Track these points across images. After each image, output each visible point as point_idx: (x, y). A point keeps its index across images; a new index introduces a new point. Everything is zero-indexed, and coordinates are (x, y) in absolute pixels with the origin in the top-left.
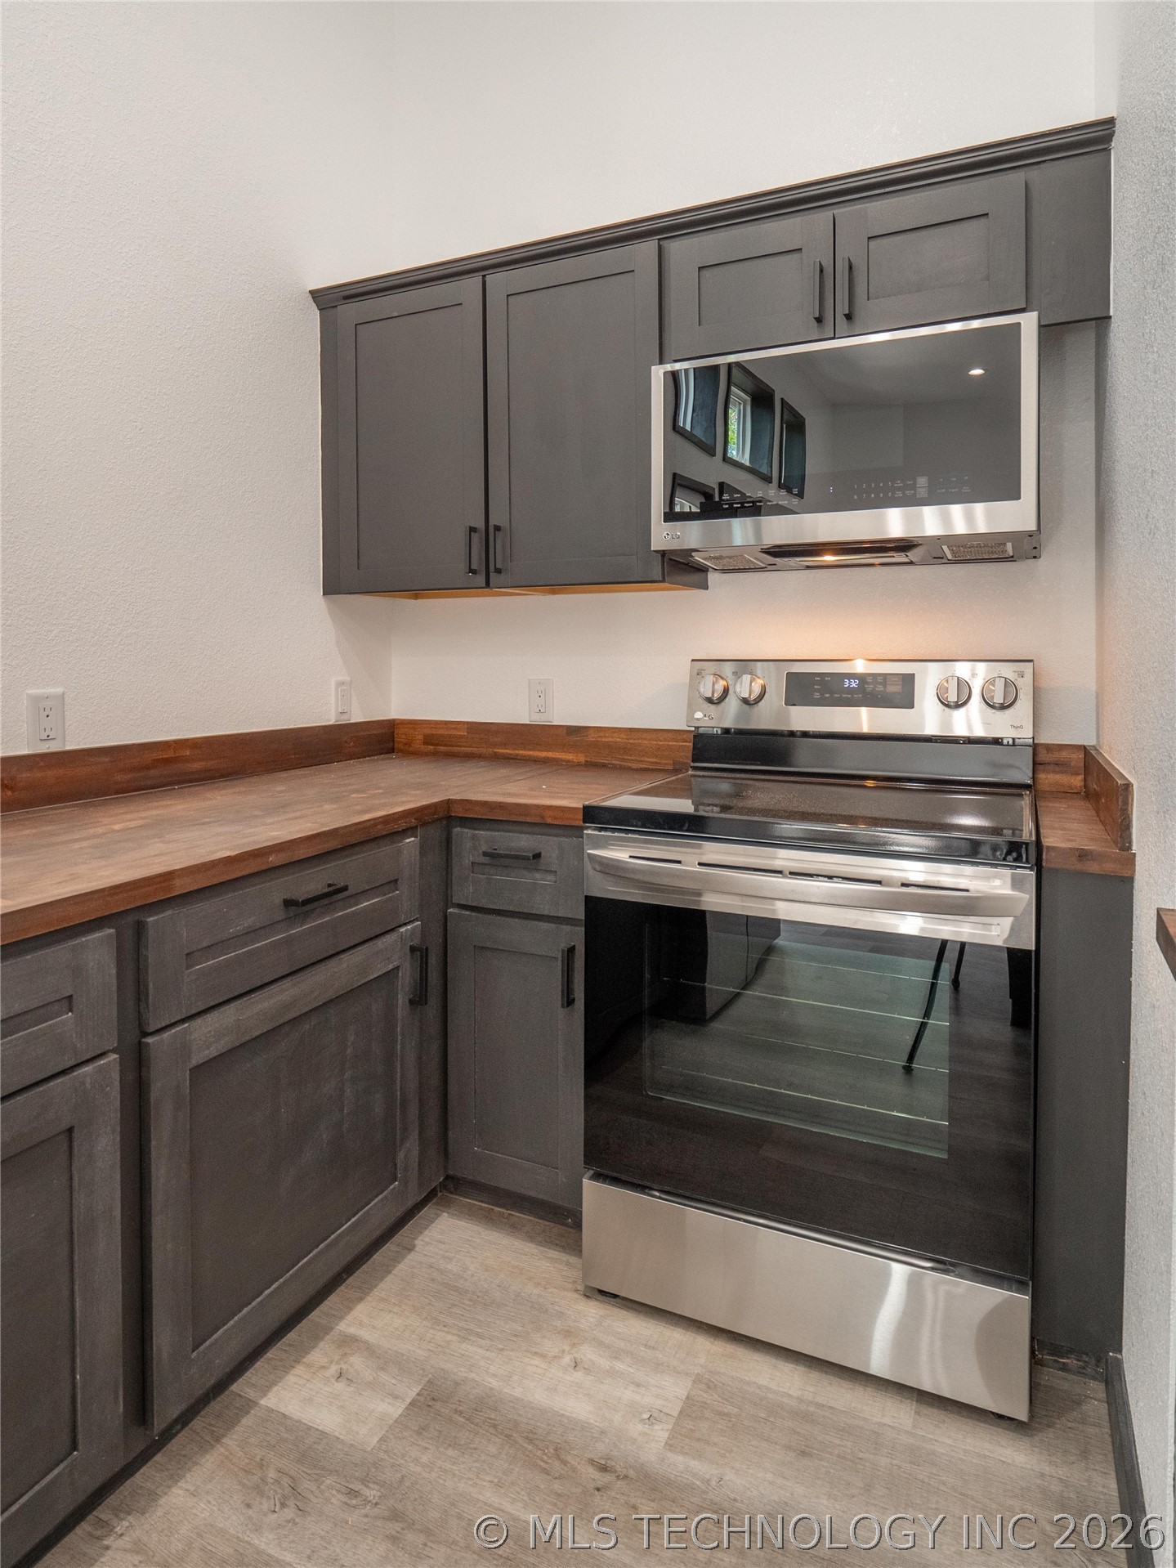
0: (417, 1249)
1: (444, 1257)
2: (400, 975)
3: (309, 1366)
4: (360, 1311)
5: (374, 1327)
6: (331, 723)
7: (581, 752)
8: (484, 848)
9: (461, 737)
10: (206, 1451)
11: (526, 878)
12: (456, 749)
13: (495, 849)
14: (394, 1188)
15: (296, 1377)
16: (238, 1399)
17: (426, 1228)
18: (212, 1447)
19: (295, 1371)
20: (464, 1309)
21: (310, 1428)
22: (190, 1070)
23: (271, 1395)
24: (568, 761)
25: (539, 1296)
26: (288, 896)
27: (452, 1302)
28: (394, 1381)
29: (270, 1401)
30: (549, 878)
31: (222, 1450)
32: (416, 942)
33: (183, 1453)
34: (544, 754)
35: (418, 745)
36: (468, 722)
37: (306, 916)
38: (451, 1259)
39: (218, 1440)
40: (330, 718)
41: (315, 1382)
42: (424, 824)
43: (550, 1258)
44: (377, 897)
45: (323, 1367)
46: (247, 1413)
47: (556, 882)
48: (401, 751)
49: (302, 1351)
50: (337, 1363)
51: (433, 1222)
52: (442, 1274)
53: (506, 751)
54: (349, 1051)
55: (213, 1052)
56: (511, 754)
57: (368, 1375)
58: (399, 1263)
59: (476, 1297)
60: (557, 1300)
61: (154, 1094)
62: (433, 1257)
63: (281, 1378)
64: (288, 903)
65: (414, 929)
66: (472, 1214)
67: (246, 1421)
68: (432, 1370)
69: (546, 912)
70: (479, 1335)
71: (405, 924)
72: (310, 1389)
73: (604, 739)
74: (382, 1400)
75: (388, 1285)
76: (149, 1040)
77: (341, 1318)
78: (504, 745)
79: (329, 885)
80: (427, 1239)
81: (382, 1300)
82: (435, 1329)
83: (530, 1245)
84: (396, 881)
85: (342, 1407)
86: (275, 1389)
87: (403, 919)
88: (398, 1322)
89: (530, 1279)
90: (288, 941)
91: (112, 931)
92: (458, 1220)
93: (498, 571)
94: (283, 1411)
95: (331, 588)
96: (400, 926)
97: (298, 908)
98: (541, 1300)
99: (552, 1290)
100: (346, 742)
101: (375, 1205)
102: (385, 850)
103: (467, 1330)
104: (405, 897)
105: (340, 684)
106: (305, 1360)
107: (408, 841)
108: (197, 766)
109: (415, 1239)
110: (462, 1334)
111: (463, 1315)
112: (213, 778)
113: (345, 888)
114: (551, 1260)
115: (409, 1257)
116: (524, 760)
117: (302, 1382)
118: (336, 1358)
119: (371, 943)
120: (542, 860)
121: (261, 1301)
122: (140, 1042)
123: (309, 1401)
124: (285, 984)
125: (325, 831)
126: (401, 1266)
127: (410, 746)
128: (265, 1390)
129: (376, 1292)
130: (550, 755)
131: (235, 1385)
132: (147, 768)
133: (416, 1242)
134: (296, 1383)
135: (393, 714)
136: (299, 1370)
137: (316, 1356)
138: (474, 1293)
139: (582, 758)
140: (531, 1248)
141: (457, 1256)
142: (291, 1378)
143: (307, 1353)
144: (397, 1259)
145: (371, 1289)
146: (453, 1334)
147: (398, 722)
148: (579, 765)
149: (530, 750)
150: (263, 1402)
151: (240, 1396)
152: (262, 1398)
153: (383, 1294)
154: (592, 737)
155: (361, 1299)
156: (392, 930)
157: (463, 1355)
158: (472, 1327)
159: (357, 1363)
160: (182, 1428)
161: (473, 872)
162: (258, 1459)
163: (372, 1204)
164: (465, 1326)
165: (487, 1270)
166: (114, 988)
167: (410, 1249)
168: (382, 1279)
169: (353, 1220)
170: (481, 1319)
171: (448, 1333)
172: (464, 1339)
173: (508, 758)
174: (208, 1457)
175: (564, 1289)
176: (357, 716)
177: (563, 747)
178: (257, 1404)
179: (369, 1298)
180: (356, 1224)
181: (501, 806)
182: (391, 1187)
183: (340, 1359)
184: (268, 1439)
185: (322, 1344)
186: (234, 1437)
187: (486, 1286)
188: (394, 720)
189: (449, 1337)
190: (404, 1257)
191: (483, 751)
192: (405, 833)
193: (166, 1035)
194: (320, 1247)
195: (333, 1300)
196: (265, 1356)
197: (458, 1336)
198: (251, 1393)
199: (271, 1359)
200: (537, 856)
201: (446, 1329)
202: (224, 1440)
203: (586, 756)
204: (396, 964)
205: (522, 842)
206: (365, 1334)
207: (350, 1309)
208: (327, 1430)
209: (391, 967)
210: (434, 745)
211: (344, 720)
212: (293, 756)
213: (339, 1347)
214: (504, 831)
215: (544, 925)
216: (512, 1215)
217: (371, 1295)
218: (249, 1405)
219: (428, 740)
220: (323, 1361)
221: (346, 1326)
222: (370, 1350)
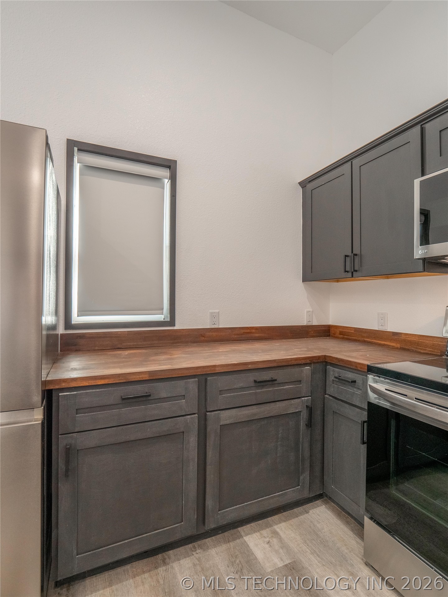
0: (309, 513)
1: (317, 521)
2: (302, 414)
3: (261, 534)
4: (283, 525)
5: (285, 533)
6: (305, 325)
7: (398, 343)
8: (337, 375)
9: (352, 333)
10: (225, 543)
11: (350, 390)
12: (350, 337)
13: (340, 376)
14: (298, 488)
15: (256, 535)
16: (239, 533)
17: (315, 508)
18: (227, 543)
19: (256, 534)
20: (317, 543)
21: (253, 554)
22: (220, 426)
23: (247, 537)
24: (393, 346)
25: (346, 553)
26: (255, 379)
27: (313, 538)
28: (283, 554)
29: (246, 538)
30: (359, 391)
31: (229, 545)
32: (309, 404)
33: (219, 540)
34: (383, 342)
35: (337, 335)
36: (355, 328)
37: (263, 387)
38: (319, 523)
39: (229, 542)
40: (304, 323)
41: (261, 540)
42: (314, 363)
43: (357, 541)
44: (292, 385)
45: (265, 537)
46: (239, 539)
47: (361, 393)
48: (332, 336)
49: (261, 528)
50: (269, 538)
51: (318, 507)
52: (314, 526)
53: (368, 340)
54: (279, 435)
55: (228, 422)
56: (370, 341)
57: (277, 547)
58: (302, 515)
59: (322, 541)
60: (353, 559)
61: (208, 430)
62: (314, 519)
63: (252, 534)
64: (255, 381)
65: (308, 399)
66: (333, 510)
67: (238, 541)
68: (297, 558)
69: (357, 405)
70: (318, 555)
71: (304, 397)
72: (258, 542)
73: (408, 339)
74: (277, 558)
75: (295, 521)
76: (208, 413)
77: (277, 524)
78: (368, 337)
79: (272, 378)
80: (314, 512)
81: (291, 525)
82: (304, 544)
83: (351, 532)
84: (300, 381)
85: (265, 553)
86: (249, 536)
87: (303, 395)
88: (293, 535)
89: (346, 545)
90: (256, 393)
91: (197, 379)
92: (328, 510)
93: (356, 271)
94: (248, 544)
95: (305, 279)
96: (302, 397)
97: (259, 384)
98: (346, 555)
99: (352, 554)
100: (310, 331)
101: (290, 491)
102: (297, 370)
103: (314, 551)
104: (304, 388)
105: (308, 312)
106: (261, 532)
107: (306, 368)
108: (257, 335)
109: (310, 510)
110: (312, 551)
111: (315, 545)
112: (262, 339)
113: (276, 380)
114: (357, 542)
115: (306, 515)
116: (375, 344)
117: (257, 538)
118: (270, 536)
119: (289, 401)
120: (357, 384)
121: (243, 505)
122: (206, 413)
123: (256, 545)
124: (254, 407)
125: (270, 360)
126: (302, 517)
127: (335, 335)
128: (247, 535)
129: (290, 521)
130: (386, 343)
131: (239, 528)
132: (242, 334)
133: (310, 511)
134: (255, 538)
135: (330, 323)
136: (258, 534)
137: (265, 532)
138: (322, 539)
139: (398, 346)
140: (350, 533)
141: (322, 523)
142: (254, 535)
143: (262, 530)
144: (301, 514)
145: (289, 520)
146: (309, 550)
147: (331, 326)
148: (397, 348)
149: (377, 340)
150: (244, 538)
151: (240, 532)
152: (245, 536)
153: (292, 523)
154: (403, 337)
155: (285, 521)
156: (299, 398)
157: (309, 559)
158: (317, 551)
159: (275, 541)
160: (222, 533)
161: (333, 383)
162: (236, 554)
163: (289, 490)
164: (314, 549)
165: (330, 533)
166: (197, 396)
167: (307, 512)
168: (294, 518)
169: (280, 493)
170: (321, 550)
171: (308, 548)
172: (312, 553)
173: (369, 343)
174: (225, 545)
175: (358, 557)
176: (315, 323)
177: (391, 340)
178: (243, 537)
179: (287, 522)
180: (282, 494)
181: (342, 360)
182: (297, 487)
183: (271, 537)
184: (241, 550)
185: (267, 529)
186: (233, 543)
187: (328, 539)
188: (330, 325)
189: (307, 550)
190: (304, 514)
191: (360, 339)
192: (306, 364)
193: (213, 413)
194: (267, 497)
195: (276, 517)
196: (251, 524)
197: (311, 551)
198: (243, 534)
199: (252, 526)
200: (355, 382)
201: (307, 546)
202: (230, 543)
203: (400, 345)
204: (300, 410)
205: (350, 375)
206: (281, 533)
207: (280, 523)
208: (257, 557)
209: (297, 411)
210: (343, 335)
211: (310, 324)
212: (290, 335)
213: (272, 533)
214: (344, 370)
215: (358, 410)
216: (349, 518)
217: (288, 521)
218: (240, 537)
219: (341, 333)
220: (266, 535)
221: (277, 528)
222: (280, 540)
